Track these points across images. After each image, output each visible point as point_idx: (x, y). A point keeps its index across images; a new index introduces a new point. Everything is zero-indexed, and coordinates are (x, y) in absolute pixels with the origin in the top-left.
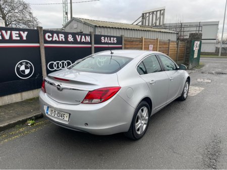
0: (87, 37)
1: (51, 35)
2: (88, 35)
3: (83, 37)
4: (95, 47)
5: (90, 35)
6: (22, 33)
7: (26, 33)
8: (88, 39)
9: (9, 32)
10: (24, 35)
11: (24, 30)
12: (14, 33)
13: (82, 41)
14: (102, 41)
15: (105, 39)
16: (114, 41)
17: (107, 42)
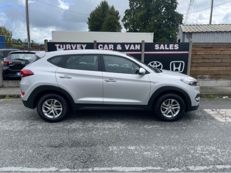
0: (136, 45)
1: (102, 46)
2: (138, 44)
3: (132, 46)
4: (145, 54)
6: (83, 45)
7: (85, 45)
8: (138, 47)
9: (75, 45)
10: (84, 46)
11: (84, 44)
12: (78, 45)
13: (131, 49)
14: (156, 48)
15: (160, 47)
16: (174, 47)
17: (163, 49)
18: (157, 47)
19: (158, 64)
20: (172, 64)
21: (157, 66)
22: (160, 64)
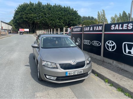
1: (85, 28)
2: (100, 25)
5: (102, 25)
7: (80, 28)
8: (100, 28)
13: (97, 30)
14: (112, 29)
15: (115, 27)
16: (128, 26)
17: (118, 29)
18: (113, 27)
19: (112, 43)
20: (125, 45)
21: (112, 45)
22: (114, 43)
